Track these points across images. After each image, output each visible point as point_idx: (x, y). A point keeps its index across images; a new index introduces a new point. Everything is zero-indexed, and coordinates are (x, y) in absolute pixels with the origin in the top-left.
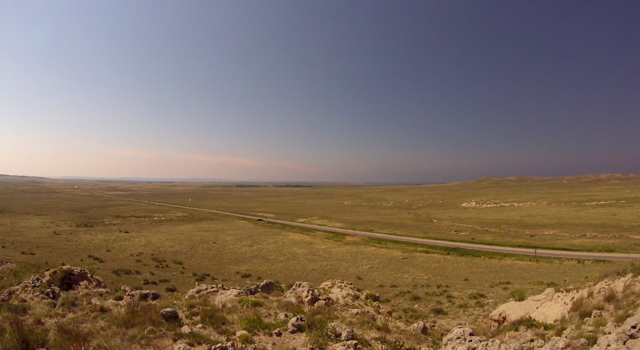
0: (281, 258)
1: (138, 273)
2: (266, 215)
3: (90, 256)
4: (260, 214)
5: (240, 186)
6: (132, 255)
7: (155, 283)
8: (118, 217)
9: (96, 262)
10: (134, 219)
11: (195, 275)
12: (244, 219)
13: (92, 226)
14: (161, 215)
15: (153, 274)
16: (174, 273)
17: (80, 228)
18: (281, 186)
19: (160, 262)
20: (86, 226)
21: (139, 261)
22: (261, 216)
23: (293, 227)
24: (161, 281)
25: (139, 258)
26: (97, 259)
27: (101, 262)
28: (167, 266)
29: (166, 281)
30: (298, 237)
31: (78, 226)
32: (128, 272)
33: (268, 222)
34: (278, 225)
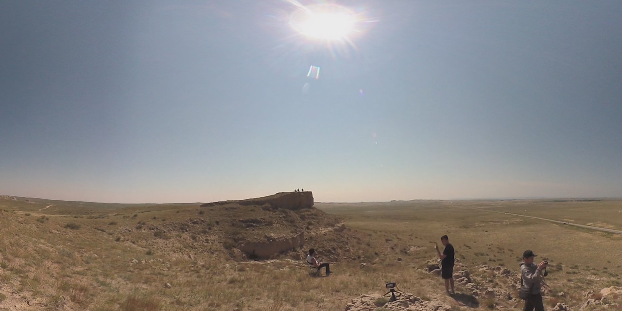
0: (570, 249)
1: (487, 255)
2: (569, 220)
3: (464, 245)
4: (566, 220)
5: (556, 201)
6: (487, 245)
7: (495, 261)
8: (483, 222)
9: (467, 248)
10: (492, 223)
11: (517, 257)
12: (555, 223)
13: (468, 228)
14: (507, 221)
15: (495, 256)
16: (507, 256)
17: (461, 229)
18: (580, 201)
19: (501, 250)
20: (465, 228)
21: (489, 249)
22: (566, 222)
23: (584, 228)
24: (498, 260)
25: (490, 247)
26: (468, 247)
27: (470, 248)
28: (504, 252)
29: (501, 260)
30: (584, 235)
31: (460, 228)
32: (482, 255)
33: (570, 225)
34: (575, 227)
